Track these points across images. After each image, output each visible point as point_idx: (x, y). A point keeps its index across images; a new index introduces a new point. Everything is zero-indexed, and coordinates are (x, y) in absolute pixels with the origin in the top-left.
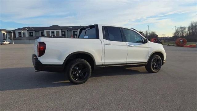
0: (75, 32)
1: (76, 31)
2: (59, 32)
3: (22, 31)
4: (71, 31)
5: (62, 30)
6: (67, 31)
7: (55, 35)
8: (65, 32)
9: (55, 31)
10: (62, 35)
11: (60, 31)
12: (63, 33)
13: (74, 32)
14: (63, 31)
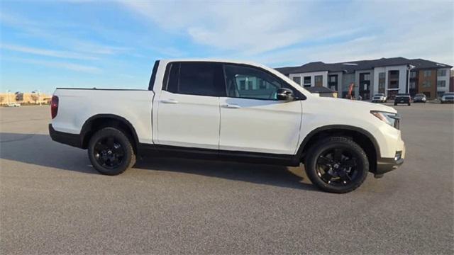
0: (365, 76)
1: (369, 73)
2: (321, 77)
3: (247, 79)
4: (354, 72)
5: (329, 72)
6: (344, 72)
7: (313, 83)
8: (336, 76)
9: (313, 75)
10: (330, 84)
11: (325, 75)
12: (333, 80)
13: (362, 75)
14: (331, 74)
